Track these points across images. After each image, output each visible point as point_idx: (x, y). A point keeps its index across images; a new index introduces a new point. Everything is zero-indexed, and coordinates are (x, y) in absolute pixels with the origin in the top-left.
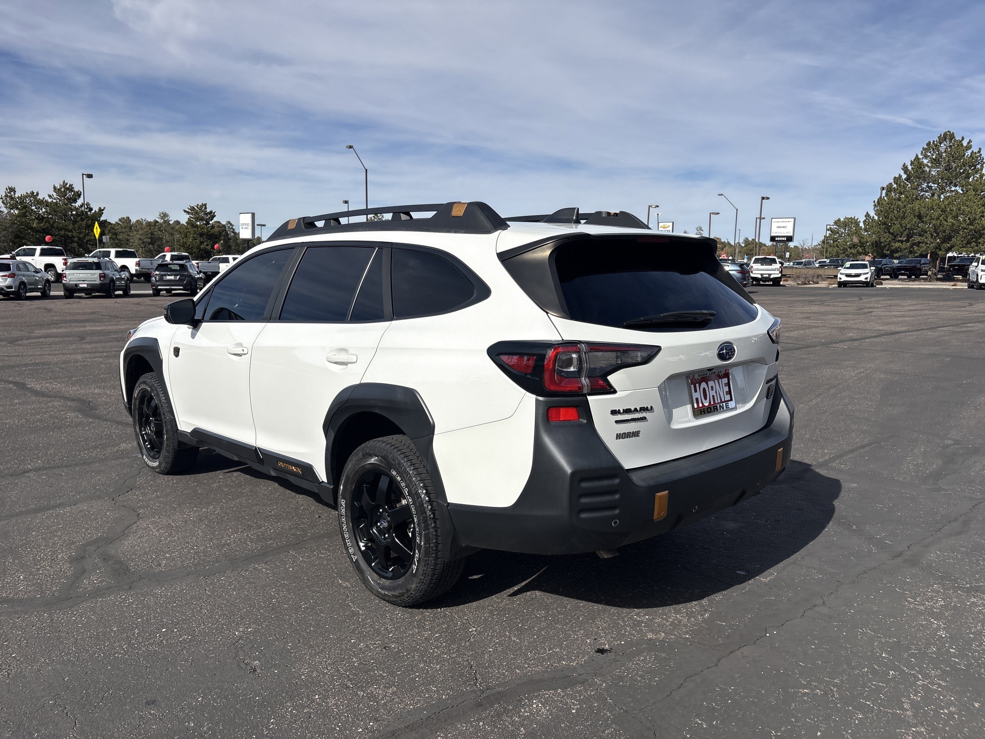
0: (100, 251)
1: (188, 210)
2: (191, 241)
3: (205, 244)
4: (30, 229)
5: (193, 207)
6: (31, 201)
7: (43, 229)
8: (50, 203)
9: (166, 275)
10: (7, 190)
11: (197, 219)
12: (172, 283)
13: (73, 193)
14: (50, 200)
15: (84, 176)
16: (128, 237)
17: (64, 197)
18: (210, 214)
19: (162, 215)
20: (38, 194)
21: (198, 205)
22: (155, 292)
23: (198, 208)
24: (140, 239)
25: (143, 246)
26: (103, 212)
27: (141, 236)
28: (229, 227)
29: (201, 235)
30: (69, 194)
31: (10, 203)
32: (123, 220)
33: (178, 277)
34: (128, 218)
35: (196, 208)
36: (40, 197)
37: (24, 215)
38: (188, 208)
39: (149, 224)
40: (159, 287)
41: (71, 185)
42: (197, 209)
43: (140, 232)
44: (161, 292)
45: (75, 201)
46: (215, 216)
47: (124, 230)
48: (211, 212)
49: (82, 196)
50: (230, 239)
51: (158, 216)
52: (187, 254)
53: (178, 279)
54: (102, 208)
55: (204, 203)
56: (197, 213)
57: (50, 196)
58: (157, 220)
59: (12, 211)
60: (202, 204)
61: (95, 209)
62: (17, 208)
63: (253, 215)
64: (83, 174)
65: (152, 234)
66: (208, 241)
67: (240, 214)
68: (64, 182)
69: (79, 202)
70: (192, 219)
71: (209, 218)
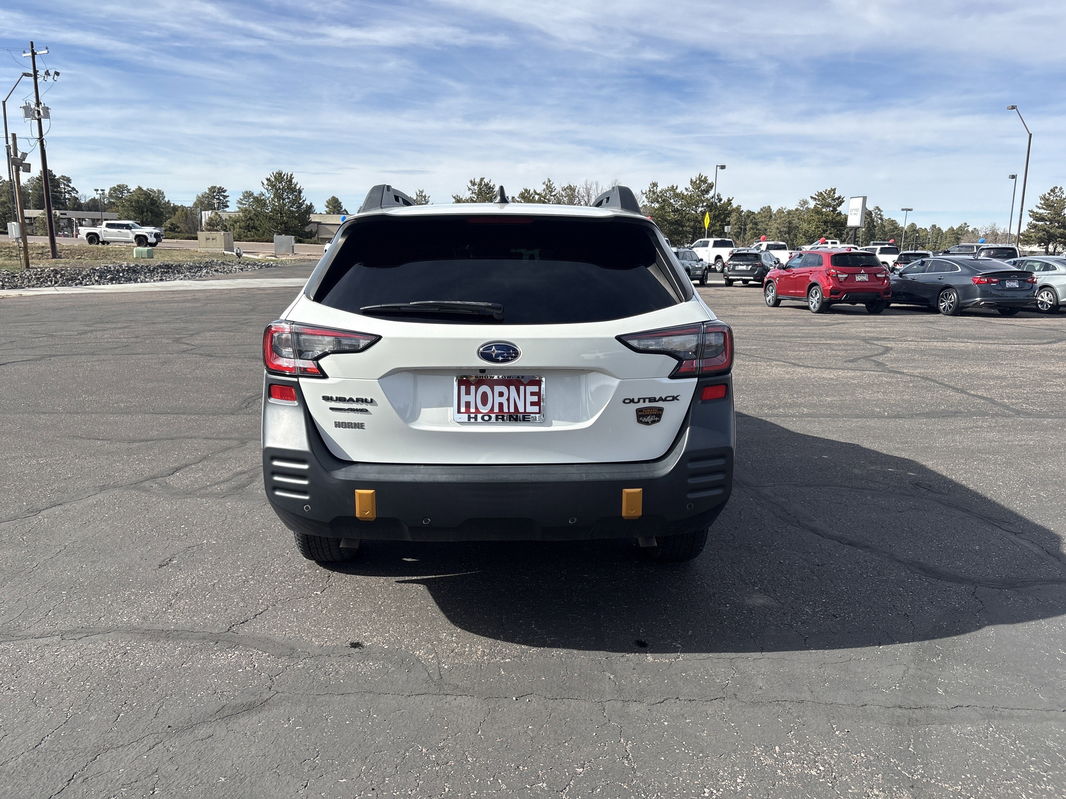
0: (701, 242)
1: (814, 196)
2: (813, 229)
3: (829, 232)
4: (666, 221)
5: (821, 193)
6: (670, 195)
7: (676, 221)
8: (686, 196)
9: (738, 265)
10: (651, 185)
11: (824, 206)
12: (743, 273)
13: (706, 185)
14: (686, 193)
15: (718, 167)
16: (766, 227)
17: (698, 189)
18: (838, 200)
19: (802, 203)
20: (677, 187)
21: (826, 190)
22: (728, 282)
23: (826, 193)
24: (778, 228)
25: (779, 235)
26: (732, 202)
27: (778, 226)
28: (876, 213)
29: (825, 222)
30: (704, 187)
31: (652, 197)
32: (764, 210)
33: (750, 267)
34: (769, 207)
35: (824, 193)
36: (678, 191)
37: (662, 208)
38: (815, 194)
39: (789, 212)
40: (730, 277)
41: (705, 178)
42: (825, 195)
43: (779, 221)
44: (734, 283)
45: (707, 192)
46: (844, 201)
47: (763, 219)
48: (839, 198)
49: (714, 188)
50: (875, 226)
51: (798, 204)
52: (784, 243)
53: (749, 269)
54: (731, 199)
55: (833, 188)
56: (824, 199)
57: (686, 189)
58: (799, 208)
59: (653, 205)
60: (831, 189)
61: (725, 200)
62: (658, 202)
63: (865, 199)
64: (717, 166)
65: (790, 223)
66: (833, 229)
67: (851, 198)
68: (700, 175)
69: (711, 193)
70: (818, 206)
71: (837, 204)
